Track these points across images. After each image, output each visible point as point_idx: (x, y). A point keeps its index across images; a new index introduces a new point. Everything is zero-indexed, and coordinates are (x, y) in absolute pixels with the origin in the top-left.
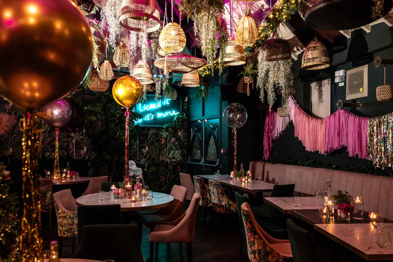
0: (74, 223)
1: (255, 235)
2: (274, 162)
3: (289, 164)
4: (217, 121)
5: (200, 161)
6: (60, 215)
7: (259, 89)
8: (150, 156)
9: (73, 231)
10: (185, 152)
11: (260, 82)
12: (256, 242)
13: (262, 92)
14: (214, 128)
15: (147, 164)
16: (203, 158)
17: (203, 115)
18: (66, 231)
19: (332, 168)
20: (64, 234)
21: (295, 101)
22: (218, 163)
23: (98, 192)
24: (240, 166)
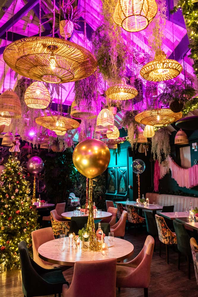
0: (62, 227)
1: (166, 229)
2: (161, 193)
3: (169, 194)
4: (126, 168)
5: (114, 193)
6: (55, 223)
7: (153, 154)
8: (83, 190)
9: (62, 232)
10: (104, 187)
11: (153, 150)
12: (167, 233)
13: (154, 155)
14: (124, 172)
15: (81, 195)
16: (116, 191)
17: (116, 164)
18: (58, 232)
19: (194, 197)
20: (56, 234)
21: (171, 158)
22: (126, 194)
23: (73, 211)
24: (142, 196)
